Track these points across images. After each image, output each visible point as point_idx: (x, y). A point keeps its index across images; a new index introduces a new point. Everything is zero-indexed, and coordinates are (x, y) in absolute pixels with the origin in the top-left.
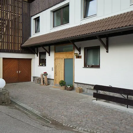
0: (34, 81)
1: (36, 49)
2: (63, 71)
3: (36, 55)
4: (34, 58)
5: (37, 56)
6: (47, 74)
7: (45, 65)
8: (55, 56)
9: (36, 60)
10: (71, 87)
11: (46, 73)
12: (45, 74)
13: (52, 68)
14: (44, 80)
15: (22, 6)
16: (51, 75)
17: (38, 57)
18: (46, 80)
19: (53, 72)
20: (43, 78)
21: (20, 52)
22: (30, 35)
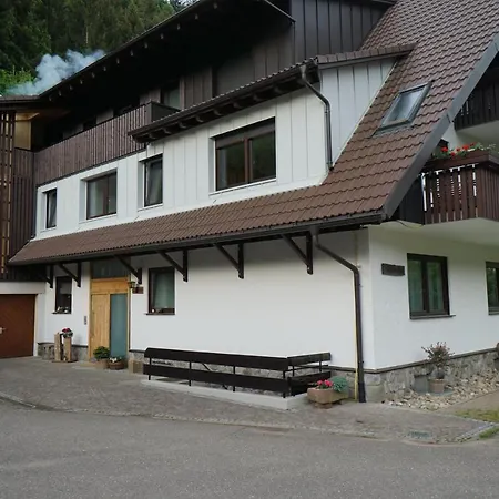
0: (39, 353)
1: (48, 269)
2: (107, 325)
3: (48, 284)
4: (44, 292)
5: (51, 287)
6: (71, 334)
7: (70, 311)
8: (91, 288)
9: (47, 297)
10: (119, 361)
11: (69, 330)
12: (67, 333)
13: (85, 318)
14: (62, 350)
15: (14, 160)
16: (81, 335)
17: (53, 291)
18: (67, 350)
19: (87, 328)
20: (62, 345)
21: (4, 277)
22: (32, 233)
